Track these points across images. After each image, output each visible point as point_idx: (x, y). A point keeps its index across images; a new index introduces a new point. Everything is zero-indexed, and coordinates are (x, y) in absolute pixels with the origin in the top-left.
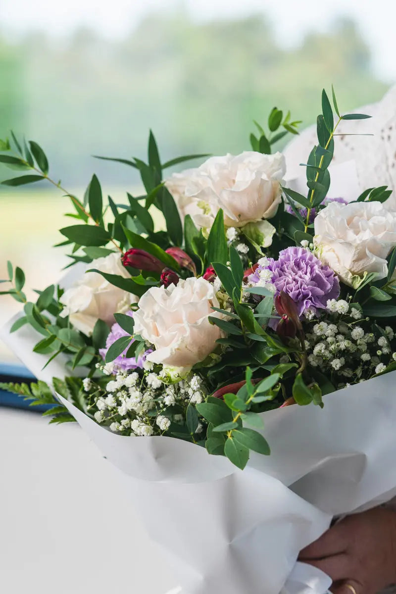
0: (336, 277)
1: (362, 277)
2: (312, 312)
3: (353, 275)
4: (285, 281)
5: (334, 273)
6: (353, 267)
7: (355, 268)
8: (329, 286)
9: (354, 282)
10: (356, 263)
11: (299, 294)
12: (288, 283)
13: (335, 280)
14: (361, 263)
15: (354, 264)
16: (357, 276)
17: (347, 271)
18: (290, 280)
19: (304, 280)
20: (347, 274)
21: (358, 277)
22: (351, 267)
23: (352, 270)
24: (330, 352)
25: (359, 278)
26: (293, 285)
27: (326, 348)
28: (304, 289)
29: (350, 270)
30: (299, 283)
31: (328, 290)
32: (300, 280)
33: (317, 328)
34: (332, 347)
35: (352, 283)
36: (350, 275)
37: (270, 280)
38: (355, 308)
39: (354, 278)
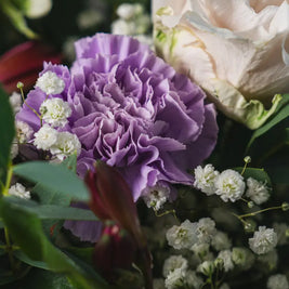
0: (211, 106)
1: (268, 107)
2: (160, 194)
3: (248, 101)
4: (98, 123)
5: (205, 96)
6: (247, 83)
7: (251, 86)
8: (195, 128)
9: (249, 115)
10: (255, 75)
11: (132, 152)
12: (106, 130)
13: (208, 113)
14: (267, 74)
15: (250, 76)
16: (256, 102)
17: (232, 92)
18: (111, 121)
19: (141, 120)
20: (234, 99)
21: (258, 105)
22: (244, 82)
23: (246, 88)
24: (200, 275)
25: (261, 108)
26: (116, 135)
27: (192, 267)
28: (143, 143)
29: (240, 89)
30: (130, 128)
31: (193, 136)
32: (132, 120)
33: (175, 235)
34: (205, 266)
35: (245, 116)
36: (241, 100)
37: (65, 123)
38: (255, 177)
39: (250, 108)
